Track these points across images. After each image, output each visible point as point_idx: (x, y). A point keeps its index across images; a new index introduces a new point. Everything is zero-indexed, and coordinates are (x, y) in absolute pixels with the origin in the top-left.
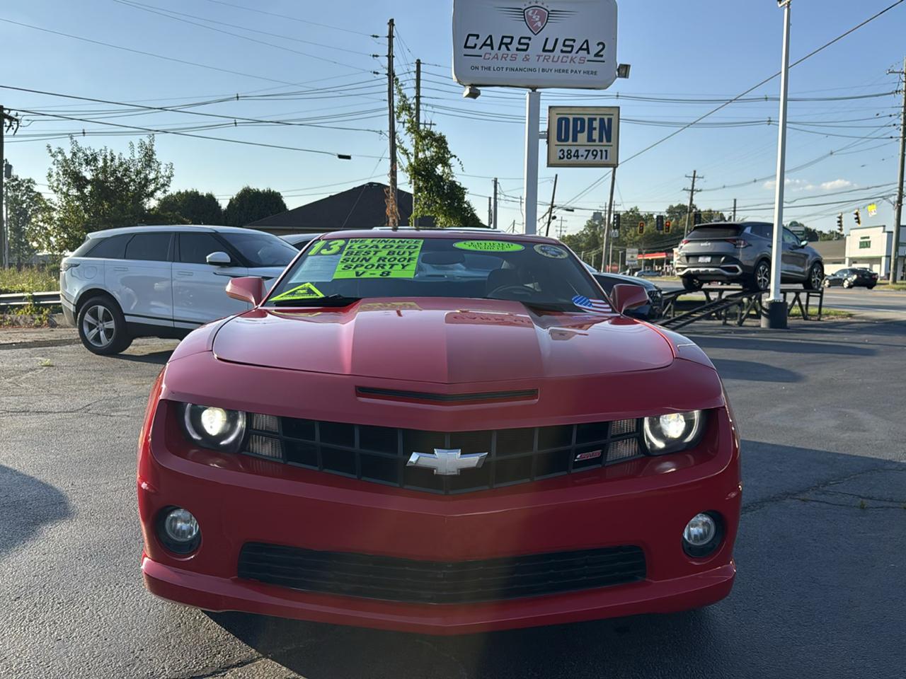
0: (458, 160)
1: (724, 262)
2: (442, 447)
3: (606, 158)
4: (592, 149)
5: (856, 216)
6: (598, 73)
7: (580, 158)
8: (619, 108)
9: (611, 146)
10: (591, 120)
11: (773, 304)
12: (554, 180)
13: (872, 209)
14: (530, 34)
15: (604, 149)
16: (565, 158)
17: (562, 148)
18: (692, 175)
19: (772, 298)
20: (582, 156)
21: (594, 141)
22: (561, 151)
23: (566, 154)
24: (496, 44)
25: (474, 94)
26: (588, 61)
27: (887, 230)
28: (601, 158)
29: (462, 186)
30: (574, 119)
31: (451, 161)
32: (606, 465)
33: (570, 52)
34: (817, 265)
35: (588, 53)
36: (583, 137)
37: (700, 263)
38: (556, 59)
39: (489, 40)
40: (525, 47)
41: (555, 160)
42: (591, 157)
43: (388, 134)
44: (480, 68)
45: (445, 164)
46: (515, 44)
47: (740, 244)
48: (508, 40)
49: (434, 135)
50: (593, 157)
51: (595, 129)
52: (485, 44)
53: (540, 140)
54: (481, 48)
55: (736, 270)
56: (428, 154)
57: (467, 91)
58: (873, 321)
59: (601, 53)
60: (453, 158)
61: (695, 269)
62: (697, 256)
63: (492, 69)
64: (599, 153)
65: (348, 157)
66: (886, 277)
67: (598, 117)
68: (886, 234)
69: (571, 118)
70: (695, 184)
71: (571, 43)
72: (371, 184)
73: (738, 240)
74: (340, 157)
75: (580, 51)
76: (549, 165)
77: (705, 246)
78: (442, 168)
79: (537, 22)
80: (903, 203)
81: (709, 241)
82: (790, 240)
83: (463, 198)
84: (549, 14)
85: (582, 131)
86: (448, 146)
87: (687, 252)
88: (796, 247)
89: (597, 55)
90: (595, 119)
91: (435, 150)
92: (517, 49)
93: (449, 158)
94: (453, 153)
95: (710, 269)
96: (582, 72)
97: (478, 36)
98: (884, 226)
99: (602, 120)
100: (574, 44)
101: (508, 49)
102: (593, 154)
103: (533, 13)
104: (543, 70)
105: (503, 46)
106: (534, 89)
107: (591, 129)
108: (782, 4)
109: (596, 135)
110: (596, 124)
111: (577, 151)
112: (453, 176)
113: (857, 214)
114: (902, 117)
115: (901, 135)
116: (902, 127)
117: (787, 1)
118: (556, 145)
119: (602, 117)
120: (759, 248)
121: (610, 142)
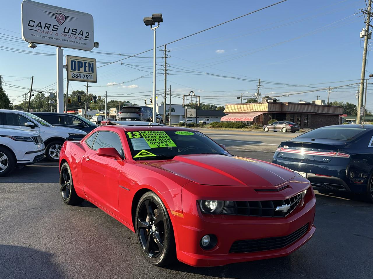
3: (92, 79)
4: (86, 74)
5: (151, 100)
6: (87, 44)
8: (96, 59)
9: (94, 74)
10: (85, 63)
12: (32, 78)
14: (58, 25)
15: (91, 75)
16: (75, 77)
17: (74, 73)
20: (82, 77)
21: (87, 71)
22: (73, 74)
23: (75, 76)
24: (43, 26)
25: (33, 47)
26: (83, 39)
27: (158, 105)
28: (90, 79)
30: (78, 61)
33: (75, 34)
35: (83, 36)
36: (82, 69)
38: (69, 36)
39: (40, 24)
40: (56, 29)
41: (70, 78)
42: (85, 77)
44: (36, 36)
46: (51, 28)
48: (48, 26)
50: (87, 78)
51: (87, 67)
52: (38, 26)
53: (64, 69)
54: (36, 27)
57: (31, 45)
59: (88, 37)
62: (125, 118)
63: (41, 37)
64: (89, 77)
67: (88, 62)
68: (158, 107)
69: (77, 61)
71: (75, 31)
73: (140, 113)
75: (79, 35)
76: (68, 79)
77: (128, 115)
79: (61, 20)
80: (166, 97)
84: (66, 17)
85: (82, 67)
89: (86, 37)
90: (87, 63)
92: (53, 30)
96: (80, 43)
97: (34, 22)
99: (89, 64)
100: (77, 31)
101: (49, 29)
103: (59, 16)
104: (64, 40)
105: (46, 28)
106: (60, 47)
107: (85, 67)
108: (152, 29)
109: (87, 69)
110: (87, 65)
111: (80, 75)
114: (165, 66)
115: (165, 73)
116: (165, 70)
117: (154, 28)
118: (71, 72)
119: (89, 62)
120: (147, 116)
121: (93, 72)
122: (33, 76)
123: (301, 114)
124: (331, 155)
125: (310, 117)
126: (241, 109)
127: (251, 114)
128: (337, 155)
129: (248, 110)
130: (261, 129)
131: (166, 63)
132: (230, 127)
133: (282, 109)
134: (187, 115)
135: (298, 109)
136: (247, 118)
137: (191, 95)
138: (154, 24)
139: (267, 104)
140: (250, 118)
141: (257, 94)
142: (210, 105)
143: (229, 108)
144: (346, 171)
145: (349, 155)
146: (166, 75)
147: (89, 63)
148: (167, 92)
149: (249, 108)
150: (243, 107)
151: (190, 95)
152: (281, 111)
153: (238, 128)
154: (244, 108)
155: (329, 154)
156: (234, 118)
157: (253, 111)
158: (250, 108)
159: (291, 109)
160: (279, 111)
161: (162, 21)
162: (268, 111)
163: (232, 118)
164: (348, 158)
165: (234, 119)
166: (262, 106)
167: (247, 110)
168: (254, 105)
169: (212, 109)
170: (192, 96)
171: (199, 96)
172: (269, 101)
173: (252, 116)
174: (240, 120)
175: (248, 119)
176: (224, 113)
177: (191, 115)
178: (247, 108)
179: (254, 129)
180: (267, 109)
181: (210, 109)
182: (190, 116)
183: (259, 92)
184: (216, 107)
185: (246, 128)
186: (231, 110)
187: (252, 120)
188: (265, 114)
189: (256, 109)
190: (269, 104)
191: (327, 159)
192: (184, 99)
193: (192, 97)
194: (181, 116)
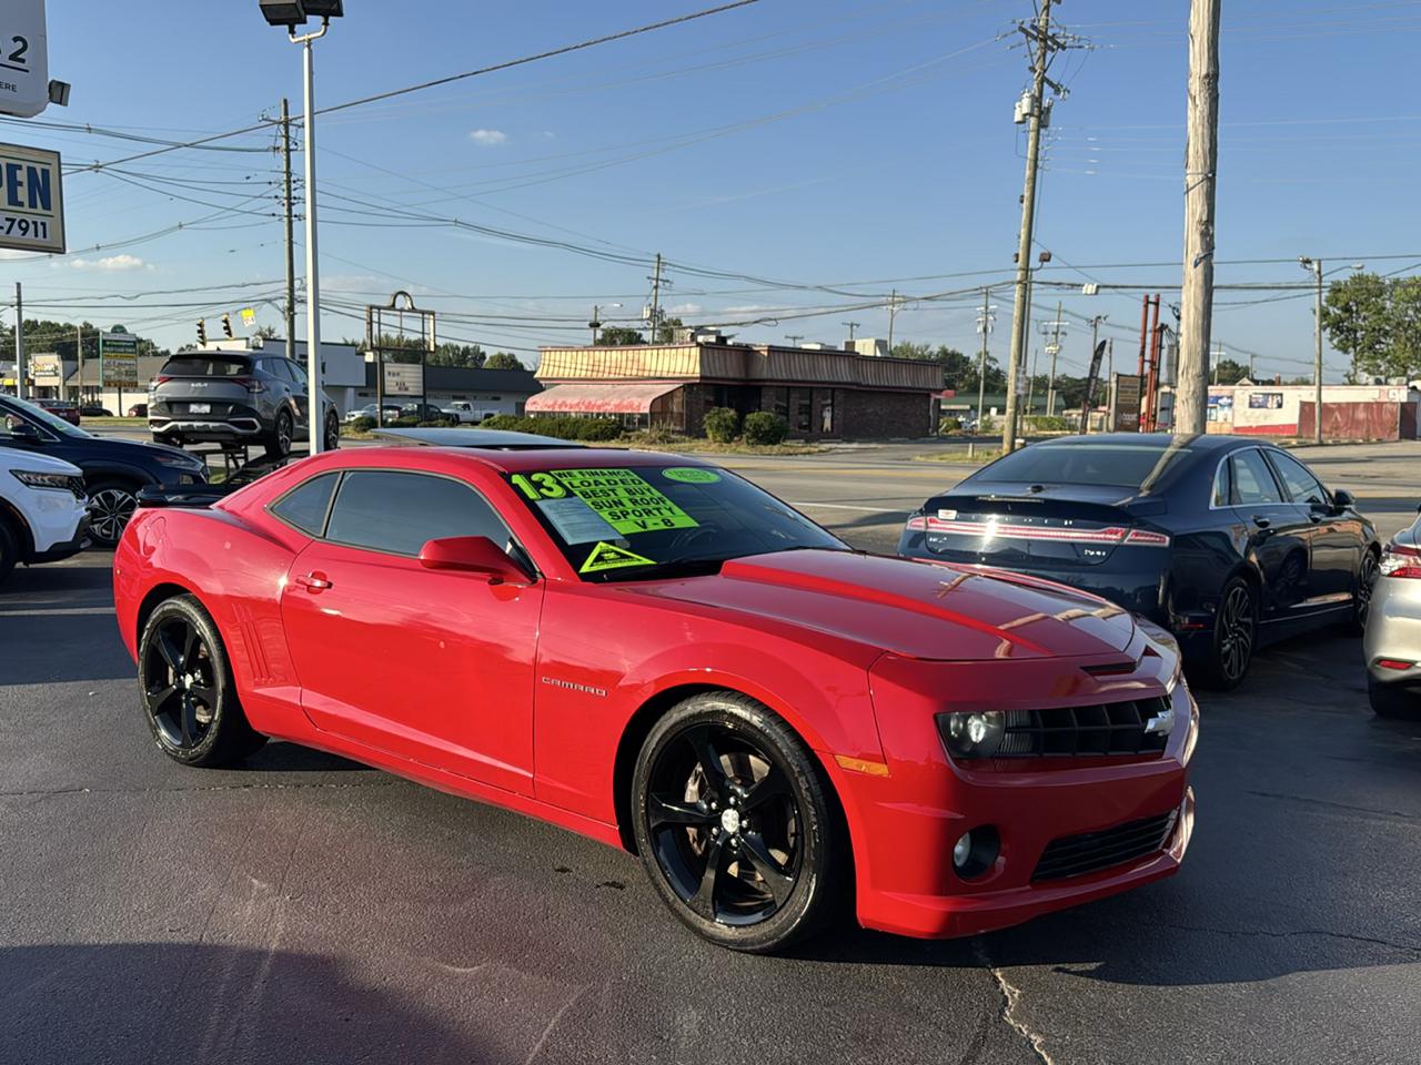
1: (233, 414)
3: (45, 236)
4: (18, 217)
5: (225, 325)
6: (18, 88)
8: (58, 153)
9: (52, 216)
10: (12, 169)
13: (248, 314)
15: (39, 220)
20: (2, 227)
21: (21, 204)
27: (251, 344)
28: (36, 235)
37: (193, 414)
42: (16, 230)
47: (254, 387)
50: (22, 232)
51: (21, 184)
55: (253, 426)
59: (20, 56)
61: (185, 424)
62: (185, 403)
64: (32, 227)
67: (25, 165)
73: (249, 379)
77: (193, 388)
81: (205, 379)
87: (169, 395)
89: (13, 57)
90: (20, 167)
95: (211, 425)
99: (31, 171)
102: (20, 228)
107: (14, 184)
108: (296, 40)
109: (23, 194)
110: (22, 176)
113: (225, 321)
114: (285, 186)
115: (286, 213)
116: (285, 202)
117: (306, 37)
119: (32, 165)
120: (278, 391)
121: (49, 209)
123: (811, 388)
124: (1110, 539)
125: (840, 397)
126: (601, 369)
127: (641, 387)
128: (1129, 537)
129: (628, 372)
130: (677, 441)
131: (289, 173)
132: (564, 434)
133: (747, 373)
134: (386, 388)
135: (799, 371)
136: (625, 403)
137: (398, 306)
138: (305, 22)
139: (696, 352)
140: (636, 401)
141: (652, 310)
142: (458, 348)
143: (557, 364)
144: (1161, 591)
145: (1168, 539)
146: (290, 223)
147: (29, 168)
148: (297, 293)
149: (630, 363)
150: (608, 358)
151: (394, 305)
152: (743, 376)
153: (596, 438)
154: (614, 364)
155: (1102, 536)
156: (576, 402)
157: (646, 374)
158: (636, 363)
159: (779, 371)
160: (737, 376)
161: (339, 13)
162: (701, 378)
163: (568, 402)
164: (1163, 548)
165: (578, 405)
166: (680, 357)
167: (622, 372)
168: (649, 352)
169: (469, 365)
170: (402, 310)
171: (433, 313)
172: (700, 339)
173: (642, 395)
174: (599, 407)
175: (631, 406)
176: (537, 381)
177: (402, 386)
178: (624, 364)
179: (653, 442)
180: (698, 370)
181: (458, 361)
182: (400, 389)
183: (658, 305)
184: (483, 356)
185: (627, 440)
186: (561, 370)
187: (647, 411)
188: (689, 387)
189: (659, 369)
190: (705, 351)
191: (1099, 553)
192: (371, 323)
193: (404, 313)
194: (351, 391)
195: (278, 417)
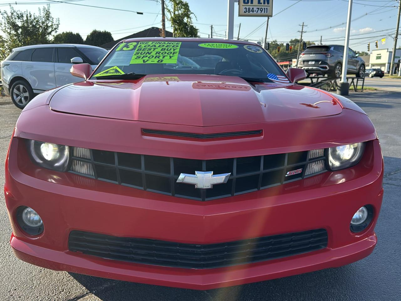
0: (195, 15)
1: (321, 64)
2: (200, 170)
3: (267, 12)
4: (260, 7)
7: (254, 12)
9: (269, 6)
11: (343, 84)
12: (239, 26)
13: (384, 40)
15: (266, 7)
16: (247, 12)
18: (302, 24)
19: (342, 81)
20: (255, 11)
21: (261, 3)
22: (245, 8)
23: (247, 10)
27: (389, 51)
28: (264, 12)
29: (196, 28)
31: (191, 16)
32: (305, 178)
34: (362, 65)
36: (255, 2)
37: (309, 64)
41: (242, 13)
42: (259, 11)
43: (161, 2)
45: (188, 17)
47: (328, 55)
49: (183, 3)
50: (261, 12)
53: (235, 3)
55: (326, 68)
56: (180, 12)
58: (386, 92)
60: (192, 14)
61: (307, 68)
62: (308, 61)
64: (264, 10)
65: (142, 14)
66: (387, 73)
68: (388, 53)
70: (303, 29)
72: (153, 28)
73: (327, 53)
74: (138, 13)
76: (240, 15)
77: (312, 56)
78: (187, 19)
80: (398, 38)
81: (314, 54)
82: (351, 54)
83: (197, 34)
86: (189, 8)
87: (304, 59)
88: (354, 57)
91: (183, 10)
93: (190, 14)
94: (192, 12)
95: (314, 68)
98: (388, 49)
102: (260, 10)
109: (262, 1)
111: (253, 8)
112: (192, 23)
113: (376, 43)
115: (399, 5)
116: (400, 2)
118: (243, 6)
121: (269, 4)
122: (240, 24)
148: (399, 32)
195: (336, 65)
